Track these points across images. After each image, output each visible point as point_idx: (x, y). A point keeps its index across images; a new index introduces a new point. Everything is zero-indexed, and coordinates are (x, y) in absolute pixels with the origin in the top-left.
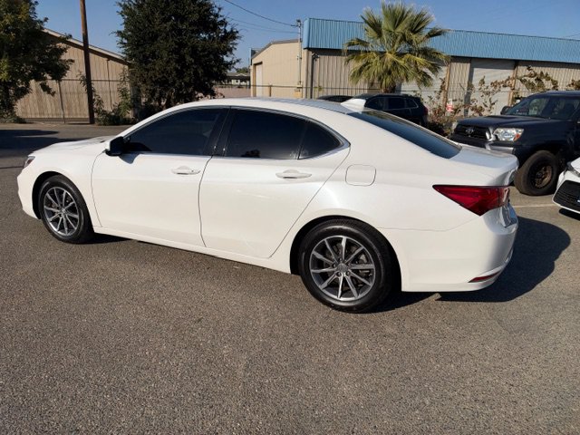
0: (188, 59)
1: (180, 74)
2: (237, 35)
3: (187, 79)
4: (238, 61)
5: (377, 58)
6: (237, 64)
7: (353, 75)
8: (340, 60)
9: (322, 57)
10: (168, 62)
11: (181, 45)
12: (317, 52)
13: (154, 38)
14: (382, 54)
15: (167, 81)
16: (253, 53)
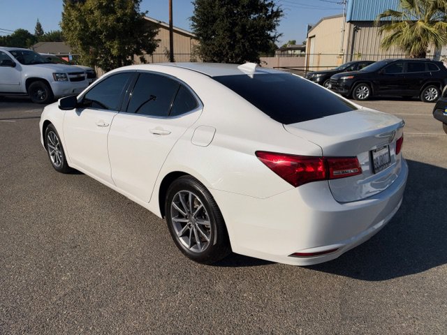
0: (239, 36)
1: (232, 47)
2: (281, 13)
3: (236, 51)
4: (280, 35)
5: (408, 26)
6: (279, 37)
7: (384, 43)
8: (374, 30)
9: (363, 29)
10: (223, 38)
11: (234, 24)
12: (358, 24)
13: (215, 19)
14: (414, 23)
15: (222, 53)
16: (310, 28)
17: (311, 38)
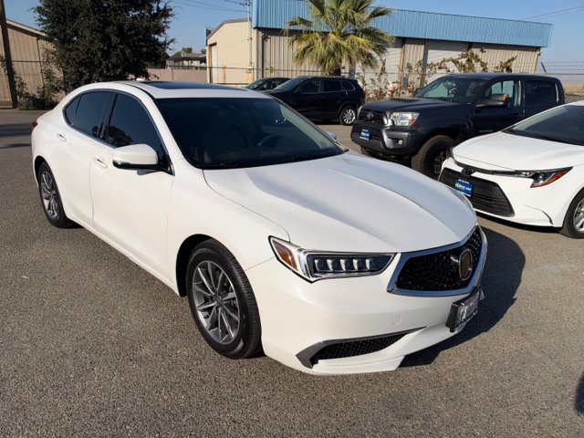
0: (114, 39)
1: (106, 54)
2: (170, 13)
3: (114, 60)
4: (172, 41)
6: (172, 44)
7: (297, 57)
8: (285, 40)
9: (273, 38)
10: (92, 42)
11: (106, 23)
12: (267, 32)
13: (75, 14)
14: (325, 34)
15: (92, 63)
16: (209, 33)
17: (211, 45)
